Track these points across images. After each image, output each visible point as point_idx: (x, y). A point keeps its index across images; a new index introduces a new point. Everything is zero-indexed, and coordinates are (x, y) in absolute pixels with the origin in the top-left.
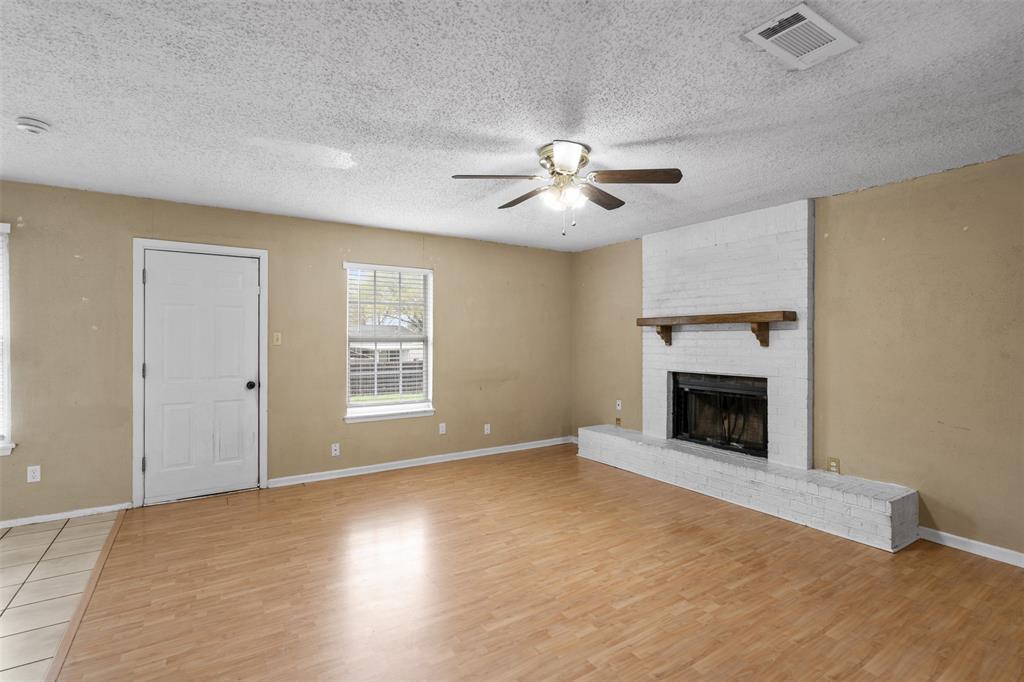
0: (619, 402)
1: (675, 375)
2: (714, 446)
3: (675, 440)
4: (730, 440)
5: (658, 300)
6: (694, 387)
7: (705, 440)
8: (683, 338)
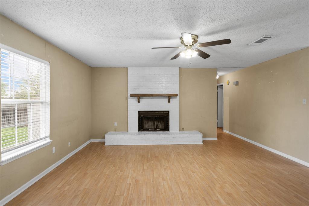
0: (116, 123)
1: (139, 112)
2: (153, 131)
3: (139, 132)
4: (156, 128)
5: (134, 89)
6: (145, 115)
7: (149, 130)
8: (143, 101)
